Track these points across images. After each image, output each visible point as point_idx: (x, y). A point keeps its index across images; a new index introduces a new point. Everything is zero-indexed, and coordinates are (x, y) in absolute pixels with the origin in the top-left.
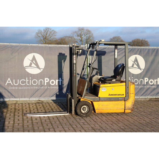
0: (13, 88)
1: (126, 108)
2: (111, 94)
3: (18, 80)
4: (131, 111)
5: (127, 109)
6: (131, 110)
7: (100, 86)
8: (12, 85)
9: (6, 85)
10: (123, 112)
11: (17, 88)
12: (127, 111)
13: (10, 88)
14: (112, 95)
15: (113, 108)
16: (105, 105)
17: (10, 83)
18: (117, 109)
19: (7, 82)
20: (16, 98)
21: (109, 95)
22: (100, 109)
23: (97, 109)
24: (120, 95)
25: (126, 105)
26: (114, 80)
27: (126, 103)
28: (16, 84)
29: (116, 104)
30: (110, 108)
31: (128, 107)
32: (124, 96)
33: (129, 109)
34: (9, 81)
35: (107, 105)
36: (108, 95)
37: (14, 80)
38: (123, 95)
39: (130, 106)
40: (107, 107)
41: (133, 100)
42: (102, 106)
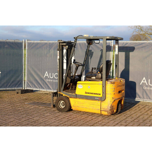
0: (50, 80)
1: (102, 109)
2: (87, 92)
3: (53, 74)
4: (108, 113)
5: (103, 111)
6: (107, 112)
8: (49, 77)
9: (44, 77)
10: (100, 113)
11: (52, 81)
12: (103, 113)
13: (47, 81)
14: (88, 93)
15: (88, 107)
16: (81, 103)
17: (47, 76)
18: (93, 109)
19: (45, 75)
20: (51, 89)
21: (86, 93)
22: (76, 106)
23: (73, 106)
24: (96, 94)
25: (101, 105)
26: (94, 78)
27: (102, 104)
28: (51, 77)
29: (92, 103)
30: (85, 107)
31: (104, 109)
32: (101, 96)
33: (105, 111)
34: (46, 74)
35: (83, 103)
36: (85, 93)
37: (50, 73)
38: (100, 94)
39: (106, 108)
40: (83, 105)
41: (111, 101)
42: (78, 103)
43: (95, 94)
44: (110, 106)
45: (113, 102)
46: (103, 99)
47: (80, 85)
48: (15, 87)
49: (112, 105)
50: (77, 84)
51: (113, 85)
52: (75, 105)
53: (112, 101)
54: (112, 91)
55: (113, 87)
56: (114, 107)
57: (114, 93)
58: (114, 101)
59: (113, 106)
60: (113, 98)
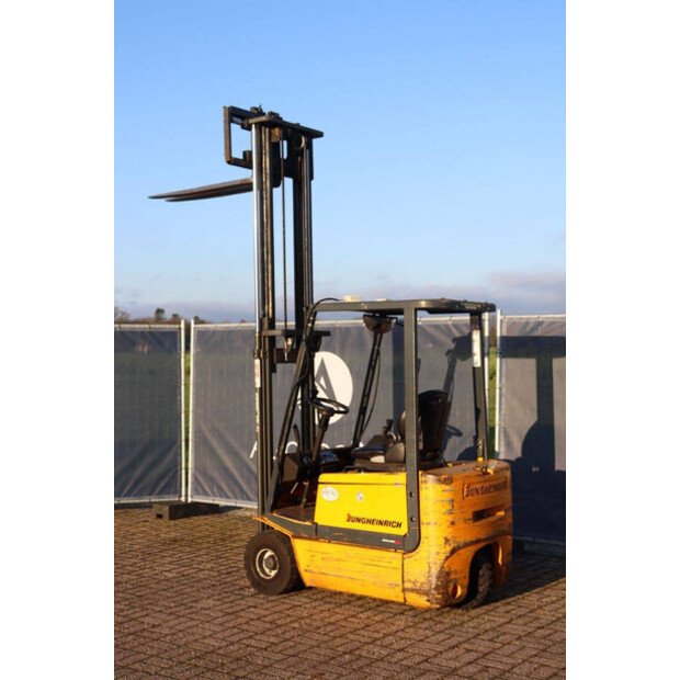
1: (407, 585)
2: (354, 515)
4: (428, 601)
5: (413, 590)
6: (426, 598)
7: (320, 481)
10: (402, 601)
12: (413, 599)
14: (358, 520)
15: (359, 576)
16: (333, 559)
18: (375, 583)
21: (350, 519)
22: (315, 570)
23: (306, 571)
24: (386, 523)
25: (405, 569)
26: (380, 459)
27: (406, 562)
29: (370, 560)
30: (349, 574)
31: (414, 583)
32: (403, 530)
33: (418, 591)
35: (338, 560)
36: (346, 518)
38: (399, 525)
39: (423, 579)
40: (339, 569)
41: (438, 553)
42: (323, 559)
43: (381, 523)
44: (435, 571)
45: (447, 558)
46: (409, 543)
47: (330, 488)
48: (150, 494)
49: (442, 567)
50: (320, 486)
51: (444, 487)
52: (311, 568)
53: (444, 550)
54: (444, 511)
55: (447, 496)
56: (452, 576)
57: (450, 518)
58: (453, 552)
59: (448, 574)
60: (447, 540)
